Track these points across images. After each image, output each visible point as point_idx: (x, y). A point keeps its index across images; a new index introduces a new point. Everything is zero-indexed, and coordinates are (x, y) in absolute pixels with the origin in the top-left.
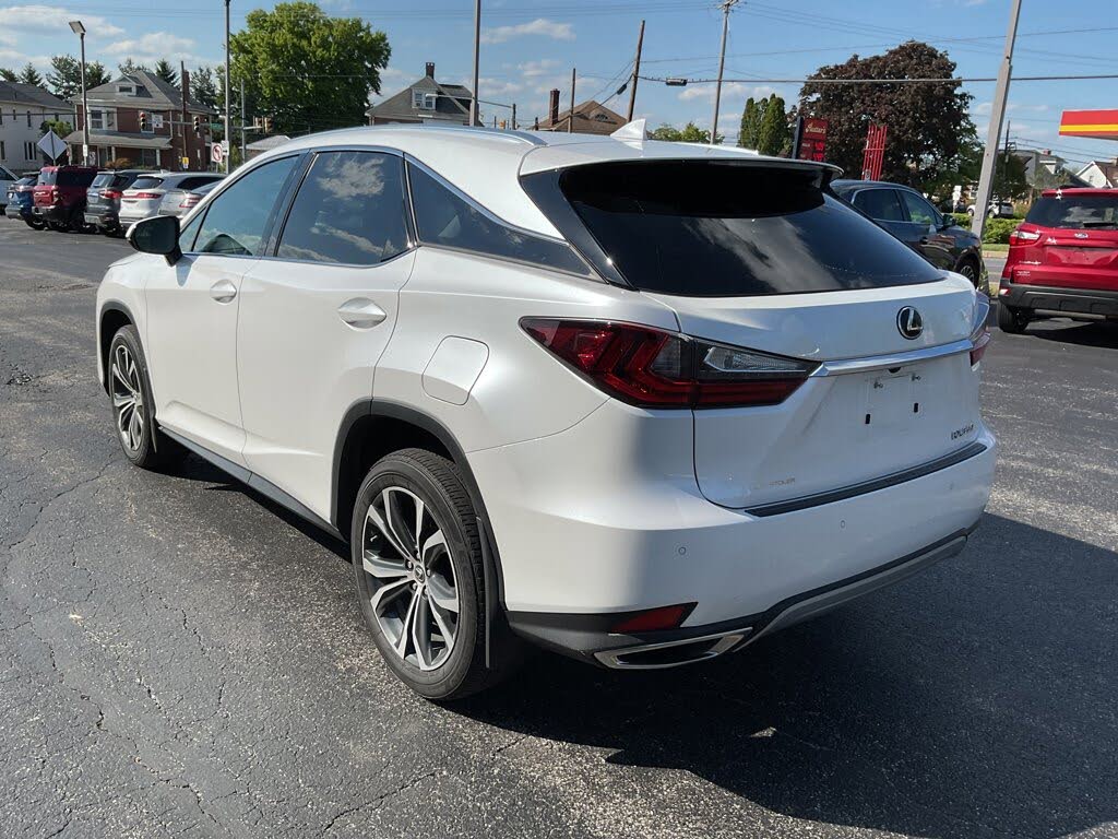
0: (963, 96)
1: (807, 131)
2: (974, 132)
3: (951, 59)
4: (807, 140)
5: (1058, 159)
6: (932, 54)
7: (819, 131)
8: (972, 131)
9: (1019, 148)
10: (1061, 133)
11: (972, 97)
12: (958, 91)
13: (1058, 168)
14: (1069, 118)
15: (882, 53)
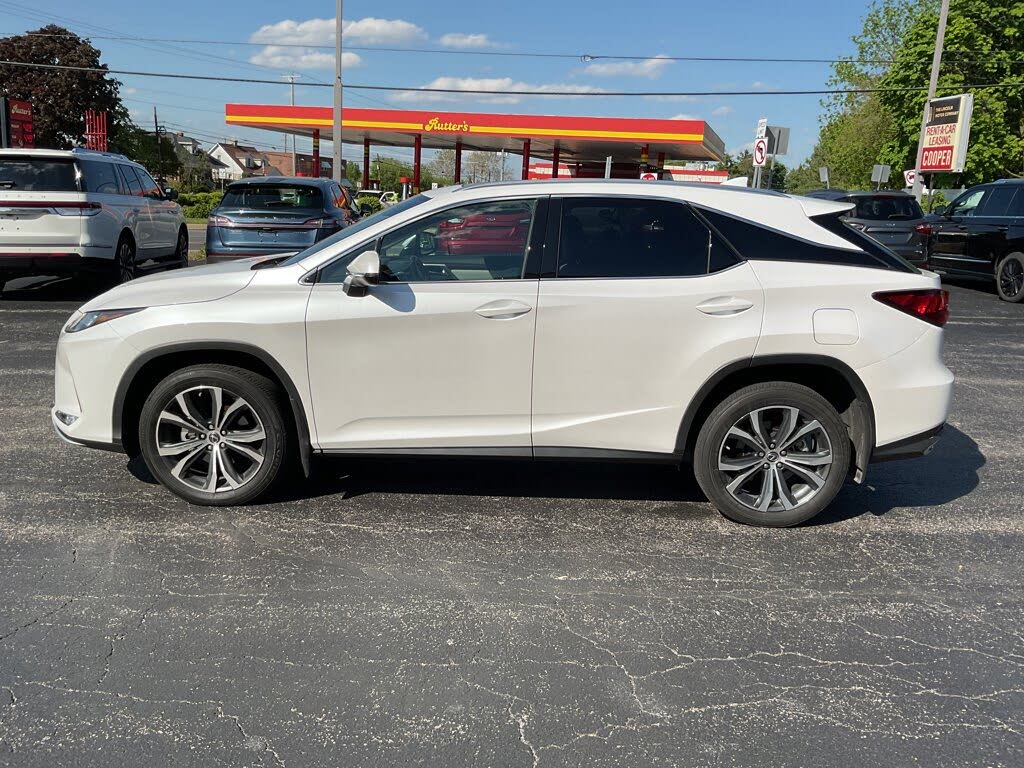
0: (111, 82)
1: (13, 112)
2: (128, 116)
3: (95, 45)
4: (16, 121)
5: (193, 140)
6: (75, 40)
7: (24, 112)
8: (125, 114)
9: (168, 131)
10: (228, 122)
11: (120, 84)
12: (107, 77)
13: (194, 148)
14: (232, 110)
15: (23, 34)
